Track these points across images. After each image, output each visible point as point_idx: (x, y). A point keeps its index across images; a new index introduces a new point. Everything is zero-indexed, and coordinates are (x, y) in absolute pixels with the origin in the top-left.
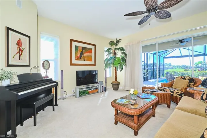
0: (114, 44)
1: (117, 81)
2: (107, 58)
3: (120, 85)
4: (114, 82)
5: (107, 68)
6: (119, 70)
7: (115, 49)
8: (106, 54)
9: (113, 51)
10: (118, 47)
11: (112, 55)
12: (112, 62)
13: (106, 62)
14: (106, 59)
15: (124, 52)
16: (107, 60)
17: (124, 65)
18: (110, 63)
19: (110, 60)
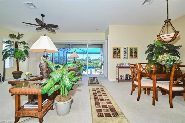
0: (16, 38)
1: (19, 70)
2: (6, 49)
3: (22, 74)
4: (15, 72)
5: (7, 59)
6: (21, 60)
7: (17, 42)
8: (4, 45)
9: (15, 44)
10: (20, 41)
11: (13, 47)
12: (13, 53)
13: (5, 53)
14: (4, 50)
15: (27, 45)
16: (6, 51)
17: (27, 57)
18: (10, 54)
19: (11, 51)
